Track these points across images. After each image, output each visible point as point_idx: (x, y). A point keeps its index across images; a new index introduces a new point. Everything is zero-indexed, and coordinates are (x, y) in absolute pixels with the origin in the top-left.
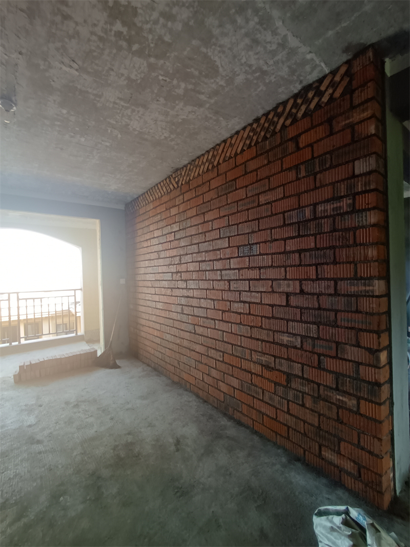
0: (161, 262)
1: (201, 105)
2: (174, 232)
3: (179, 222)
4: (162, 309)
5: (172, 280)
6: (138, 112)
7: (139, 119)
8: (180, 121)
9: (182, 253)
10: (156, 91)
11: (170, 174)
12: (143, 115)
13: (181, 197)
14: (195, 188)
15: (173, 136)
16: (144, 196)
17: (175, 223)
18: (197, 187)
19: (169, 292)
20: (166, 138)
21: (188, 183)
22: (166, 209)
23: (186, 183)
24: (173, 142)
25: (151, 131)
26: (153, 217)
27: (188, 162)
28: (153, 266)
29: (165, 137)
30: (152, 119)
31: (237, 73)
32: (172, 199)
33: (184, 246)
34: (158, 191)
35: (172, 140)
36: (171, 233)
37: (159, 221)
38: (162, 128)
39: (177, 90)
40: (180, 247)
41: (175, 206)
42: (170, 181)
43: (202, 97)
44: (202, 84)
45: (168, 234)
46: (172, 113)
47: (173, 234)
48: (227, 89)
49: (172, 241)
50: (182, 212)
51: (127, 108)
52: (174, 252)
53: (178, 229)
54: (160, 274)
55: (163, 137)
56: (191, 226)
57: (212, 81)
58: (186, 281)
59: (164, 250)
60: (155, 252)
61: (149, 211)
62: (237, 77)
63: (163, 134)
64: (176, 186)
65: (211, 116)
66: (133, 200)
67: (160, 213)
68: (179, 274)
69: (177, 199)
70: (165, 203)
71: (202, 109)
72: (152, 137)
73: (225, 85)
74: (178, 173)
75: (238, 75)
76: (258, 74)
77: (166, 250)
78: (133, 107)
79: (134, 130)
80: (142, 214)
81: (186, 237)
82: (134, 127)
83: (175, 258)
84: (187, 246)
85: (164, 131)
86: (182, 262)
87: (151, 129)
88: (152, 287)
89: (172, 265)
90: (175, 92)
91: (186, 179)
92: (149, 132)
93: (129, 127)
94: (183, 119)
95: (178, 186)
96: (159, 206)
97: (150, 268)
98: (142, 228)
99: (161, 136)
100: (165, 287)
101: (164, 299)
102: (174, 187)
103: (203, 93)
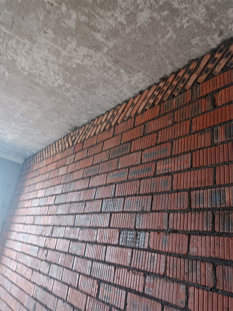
0: (34, 229)
1: (98, 48)
2: (56, 195)
3: (64, 184)
4: (14, 298)
5: (37, 258)
6: (24, 45)
7: (26, 54)
8: (74, 66)
9: (56, 223)
10: (41, 18)
11: (69, 132)
12: (30, 50)
13: (73, 156)
14: (88, 148)
15: (68, 86)
16: (41, 153)
17: (60, 184)
18: (90, 147)
19: (28, 274)
20: (60, 86)
21: (82, 142)
22: (56, 168)
23: (81, 142)
24: (69, 93)
25: (41, 73)
26: (42, 174)
27: (87, 121)
28: (24, 233)
29: (59, 84)
30: (41, 58)
31: (141, 7)
32: (64, 158)
33: (61, 215)
34: (54, 148)
35: (67, 90)
36: (53, 195)
37: (46, 180)
38: (54, 71)
39: (66, 21)
40: (57, 215)
41: (65, 166)
42: (67, 139)
43: (99, 36)
44: (97, 17)
45: (49, 196)
46: (63, 53)
47: (54, 197)
48: (128, 30)
49: (51, 205)
50: (69, 173)
51: (10, 37)
52: (49, 220)
53: (60, 192)
54: (28, 245)
55: (56, 85)
56: (74, 191)
57: (109, 14)
58: (50, 263)
59: (41, 215)
60: (32, 215)
61: (41, 168)
62: (140, 14)
63: (56, 80)
64: (71, 144)
65: (110, 65)
66: (32, 156)
67: (50, 171)
68: (46, 251)
69: (68, 159)
70: (57, 161)
71: (99, 54)
72: (44, 82)
73: (125, 23)
74: (76, 132)
75: (142, 10)
76: (166, 13)
77: (43, 215)
78: (17, 37)
79: (23, 69)
80: (34, 171)
81: (66, 203)
82: (22, 65)
83: (47, 228)
84: (63, 215)
85: (57, 77)
86: (53, 236)
87: (42, 72)
88: (16, 261)
89: (42, 236)
90: (65, 24)
91: (82, 138)
92: (40, 75)
93: (17, 64)
94: (78, 64)
95: (73, 145)
96: (51, 163)
97: (22, 235)
98: (30, 186)
99: (54, 82)
100: (27, 264)
101: (22, 283)
102: (69, 146)
103: (99, 31)
